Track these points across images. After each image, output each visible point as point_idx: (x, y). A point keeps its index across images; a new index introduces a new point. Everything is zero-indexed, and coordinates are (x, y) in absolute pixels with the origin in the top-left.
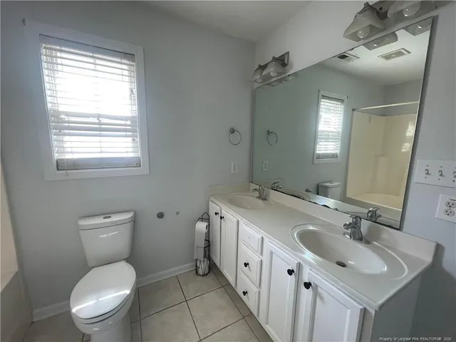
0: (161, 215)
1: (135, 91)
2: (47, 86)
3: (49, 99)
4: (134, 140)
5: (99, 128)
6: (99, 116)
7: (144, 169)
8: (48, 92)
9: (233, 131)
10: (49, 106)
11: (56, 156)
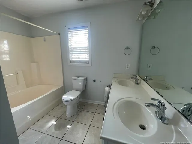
0: (94, 81)
1: (88, 38)
2: (69, 41)
3: (70, 45)
4: (87, 55)
5: (80, 51)
6: (79, 48)
7: (90, 64)
8: (69, 43)
9: (127, 49)
10: (70, 46)
11: (71, 59)
